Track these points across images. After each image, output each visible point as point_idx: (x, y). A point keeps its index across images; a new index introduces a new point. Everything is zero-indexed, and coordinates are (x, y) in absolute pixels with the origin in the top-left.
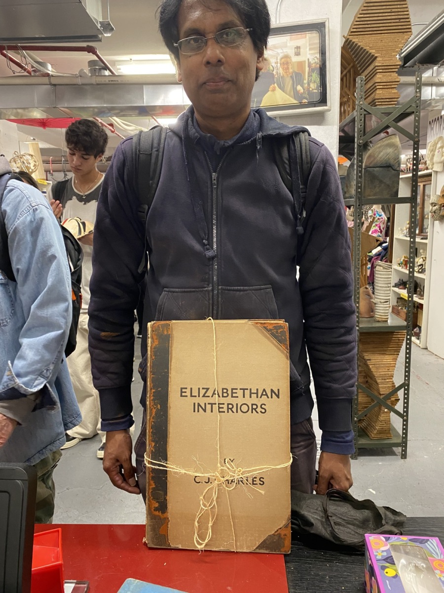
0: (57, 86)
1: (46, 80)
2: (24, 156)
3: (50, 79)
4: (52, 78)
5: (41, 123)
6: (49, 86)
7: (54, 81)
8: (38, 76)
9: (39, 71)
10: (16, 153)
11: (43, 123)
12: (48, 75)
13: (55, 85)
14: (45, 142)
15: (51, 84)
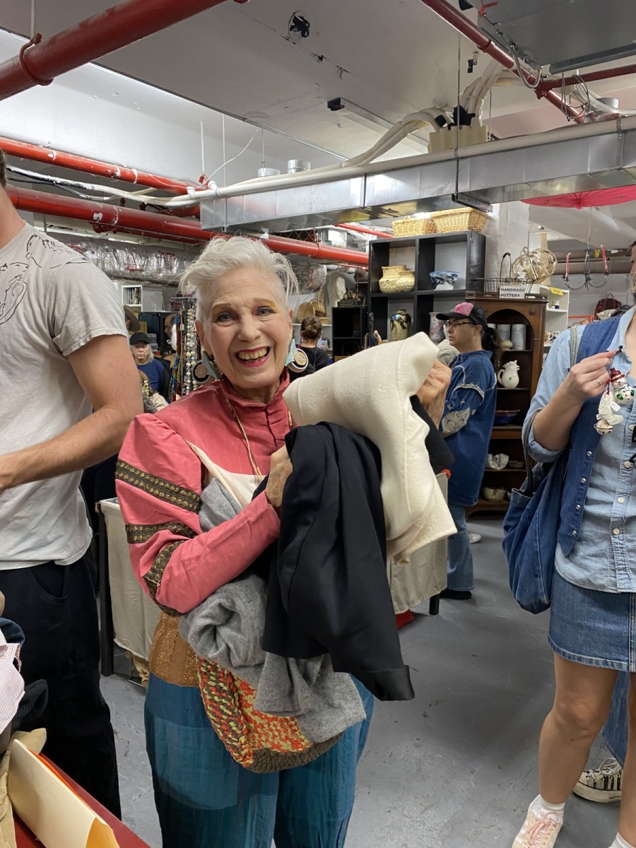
0: (629, 133)
1: (612, 125)
2: (536, 253)
3: (619, 123)
4: (623, 120)
5: (575, 200)
6: (616, 135)
7: (625, 125)
8: (600, 121)
9: (601, 112)
10: (526, 250)
11: (577, 201)
12: (616, 117)
13: (625, 131)
14: (557, 230)
15: (619, 131)
